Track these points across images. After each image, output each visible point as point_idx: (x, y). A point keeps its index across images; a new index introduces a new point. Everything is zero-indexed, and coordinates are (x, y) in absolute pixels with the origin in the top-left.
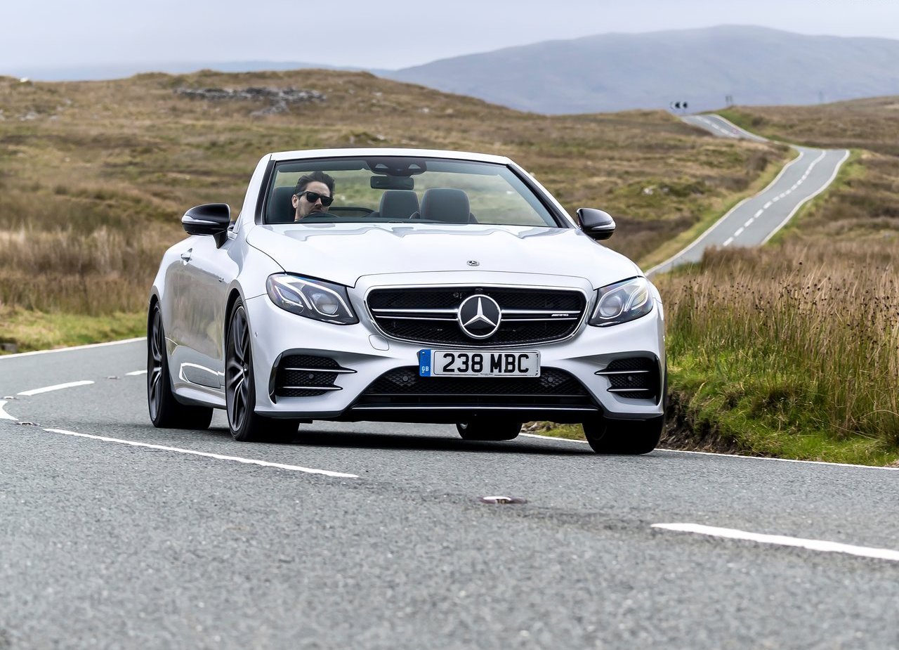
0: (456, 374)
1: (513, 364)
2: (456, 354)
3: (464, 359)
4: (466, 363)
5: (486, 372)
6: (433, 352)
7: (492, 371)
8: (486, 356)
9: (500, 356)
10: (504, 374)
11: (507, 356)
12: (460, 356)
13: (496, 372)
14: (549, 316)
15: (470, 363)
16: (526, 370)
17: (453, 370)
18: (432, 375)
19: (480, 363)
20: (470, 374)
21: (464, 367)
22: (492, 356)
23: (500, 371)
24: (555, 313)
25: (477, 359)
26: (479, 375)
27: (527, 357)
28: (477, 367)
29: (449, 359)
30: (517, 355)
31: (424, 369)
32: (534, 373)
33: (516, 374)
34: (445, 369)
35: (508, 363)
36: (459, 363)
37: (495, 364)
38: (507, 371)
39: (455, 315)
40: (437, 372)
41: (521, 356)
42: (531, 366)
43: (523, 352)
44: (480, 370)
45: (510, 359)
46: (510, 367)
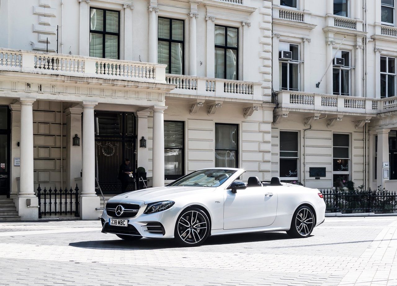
0: (113, 225)
1: (122, 223)
4: (114, 222)
5: (118, 225)
6: (110, 219)
8: (117, 220)
10: (120, 225)
11: (121, 221)
12: (114, 220)
13: (119, 225)
14: (132, 211)
16: (125, 225)
19: (116, 222)
20: (115, 225)
24: (134, 210)
29: (112, 221)
30: (123, 221)
31: (109, 223)
32: (126, 225)
33: (123, 225)
35: (121, 223)
36: (113, 223)
37: (119, 223)
38: (121, 225)
39: (115, 210)
40: (111, 224)
41: (124, 221)
42: (126, 224)
43: (124, 220)
44: (116, 224)
45: (122, 222)
46: (122, 224)
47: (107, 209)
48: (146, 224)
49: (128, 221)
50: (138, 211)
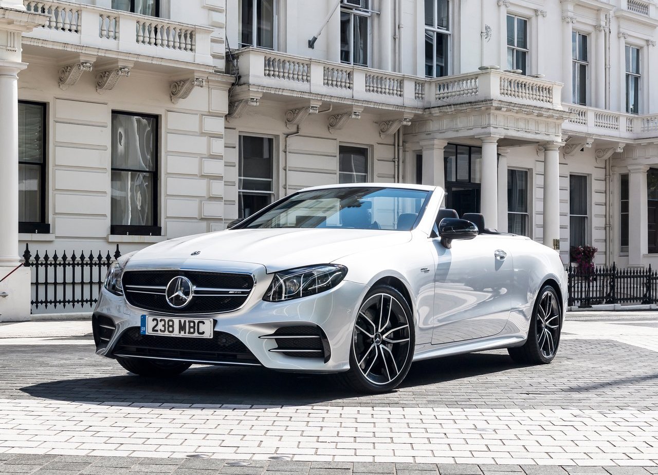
0: (160, 334)
1: (193, 327)
2: (159, 319)
3: (163, 323)
4: (164, 326)
5: (176, 333)
6: (147, 316)
7: (180, 333)
8: (176, 321)
9: (185, 321)
10: (187, 335)
11: (190, 322)
12: (161, 321)
13: (182, 335)
14: (227, 293)
15: (167, 326)
16: (203, 333)
17: (157, 331)
18: (147, 334)
19: (172, 326)
20: (166, 334)
21: (163, 329)
22: (180, 321)
23: (185, 333)
24: (231, 291)
25: (171, 323)
26: (172, 335)
27: (204, 323)
28: (171, 329)
29: (155, 322)
30: (196, 321)
31: (143, 329)
32: (208, 335)
33: (196, 335)
34: (154, 330)
35: (190, 327)
36: (161, 325)
37: (182, 328)
38: (189, 333)
39: (163, 291)
40: (149, 331)
41: (199, 322)
42: (207, 329)
43: (201, 319)
44: (172, 332)
45: (192, 324)
46: (192, 330)
47: (125, 289)
48: (272, 331)
49: (215, 322)
50: (249, 293)
